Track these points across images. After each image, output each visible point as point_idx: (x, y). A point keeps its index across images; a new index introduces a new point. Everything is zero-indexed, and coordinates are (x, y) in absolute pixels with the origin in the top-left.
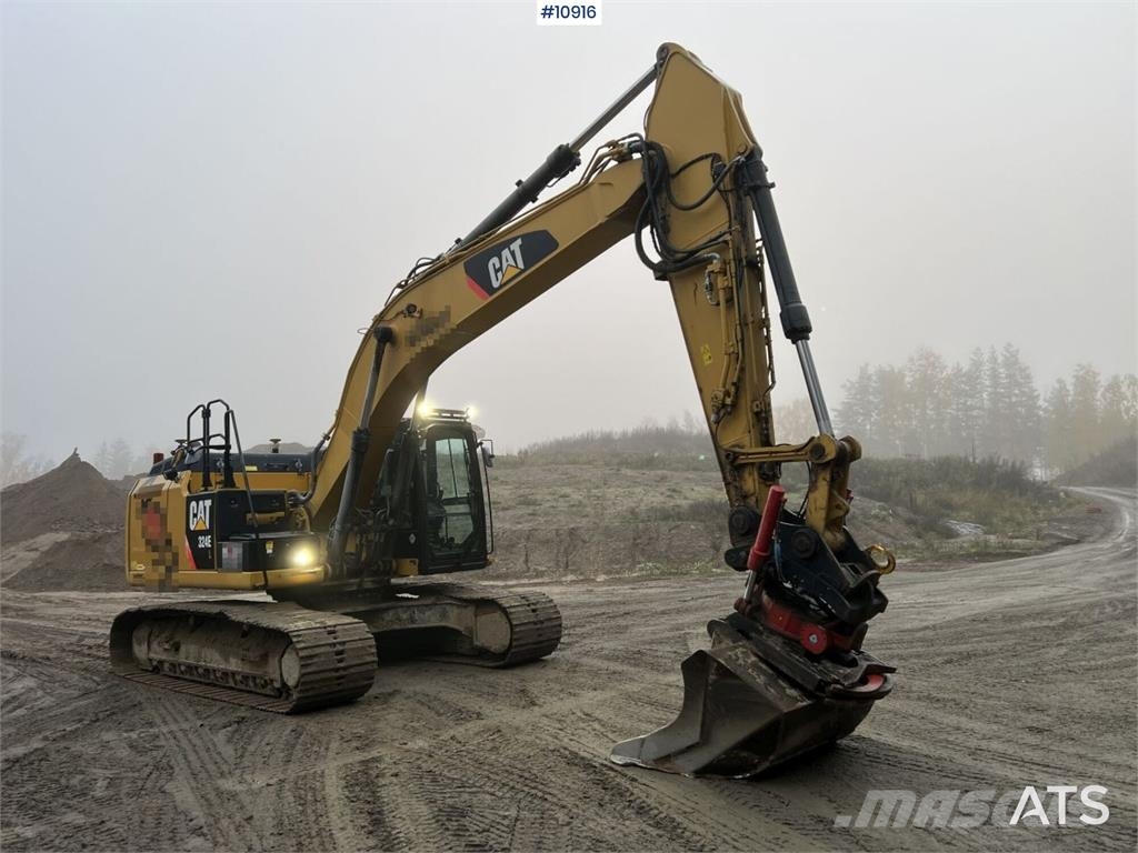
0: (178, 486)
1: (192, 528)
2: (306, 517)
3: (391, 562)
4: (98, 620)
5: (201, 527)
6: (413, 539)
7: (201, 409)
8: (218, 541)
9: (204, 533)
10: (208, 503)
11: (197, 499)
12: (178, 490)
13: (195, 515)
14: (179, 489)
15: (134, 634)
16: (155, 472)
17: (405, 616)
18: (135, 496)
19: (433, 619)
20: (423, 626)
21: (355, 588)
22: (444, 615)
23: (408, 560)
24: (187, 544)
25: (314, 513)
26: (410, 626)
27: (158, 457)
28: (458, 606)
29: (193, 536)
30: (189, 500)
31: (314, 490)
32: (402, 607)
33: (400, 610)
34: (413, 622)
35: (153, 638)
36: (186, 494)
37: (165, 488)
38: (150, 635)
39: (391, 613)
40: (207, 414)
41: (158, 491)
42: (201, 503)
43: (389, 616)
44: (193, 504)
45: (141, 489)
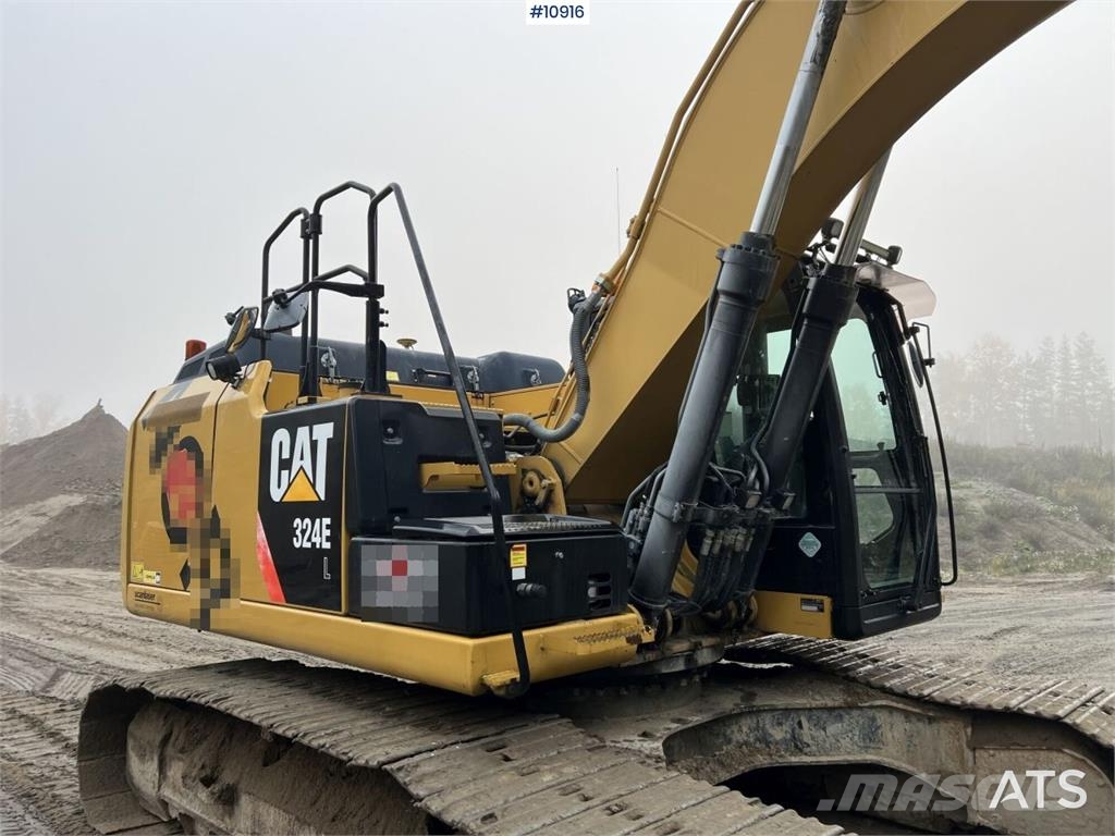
0: (240, 394)
1: (276, 495)
2: (555, 479)
3: (748, 602)
4: (99, 627)
5: (302, 493)
6: (810, 545)
7: (301, 216)
8: (351, 534)
9: (310, 510)
10: (324, 432)
11: (292, 423)
12: (240, 407)
13: (285, 464)
14: (244, 402)
15: (131, 728)
16: (187, 373)
17: (778, 734)
18: (144, 422)
19: (845, 742)
20: (824, 759)
21: (680, 666)
22: (871, 736)
23: (800, 596)
24: (261, 535)
25: (572, 471)
26: (795, 760)
27: (195, 347)
28: (907, 714)
29: (278, 518)
30: (269, 427)
31: (582, 411)
32: (773, 709)
33: (767, 719)
34: (798, 746)
35: (170, 750)
36: (260, 412)
37: (209, 402)
38: (165, 741)
39: (746, 724)
40: (312, 228)
41: (192, 412)
42: (303, 432)
43: (742, 732)
44: (281, 435)
45: (158, 406)
